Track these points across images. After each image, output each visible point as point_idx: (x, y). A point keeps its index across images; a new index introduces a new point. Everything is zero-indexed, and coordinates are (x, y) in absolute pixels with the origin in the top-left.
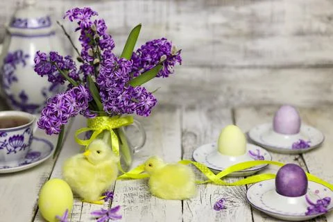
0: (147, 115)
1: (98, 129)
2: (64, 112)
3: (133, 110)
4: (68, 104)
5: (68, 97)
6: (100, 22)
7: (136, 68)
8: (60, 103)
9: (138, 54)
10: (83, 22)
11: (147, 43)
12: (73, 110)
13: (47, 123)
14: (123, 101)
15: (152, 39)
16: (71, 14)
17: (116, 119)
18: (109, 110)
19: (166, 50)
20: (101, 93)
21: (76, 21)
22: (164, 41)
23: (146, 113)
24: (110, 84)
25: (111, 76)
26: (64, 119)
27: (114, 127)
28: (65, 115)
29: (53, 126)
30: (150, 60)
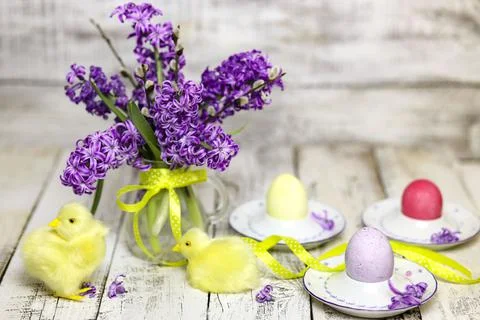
0: (223, 169)
1: (152, 187)
2: (99, 161)
3: (202, 160)
4: (107, 149)
5: (106, 138)
6: (165, 25)
7: (213, 96)
8: (95, 147)
9: (217, 74)
10: (139, 25)
11: (231, 58)
12: (113, 157)
13: (73, 178)
14: (186, 146)
15: (238, 52)
16: (122, 12)
17: (181, 173)
18: (169, 159)
19: (258, 67)
20: (157, 132)
21: (129, 23)
22: (255, 56)
23: (221, 166)
24: (168, 119)
25: (169, 105)
26: (100, 171)
27: (177, 185)
28: (101, 165)
29: (83, 182)
30: (233, 83)
